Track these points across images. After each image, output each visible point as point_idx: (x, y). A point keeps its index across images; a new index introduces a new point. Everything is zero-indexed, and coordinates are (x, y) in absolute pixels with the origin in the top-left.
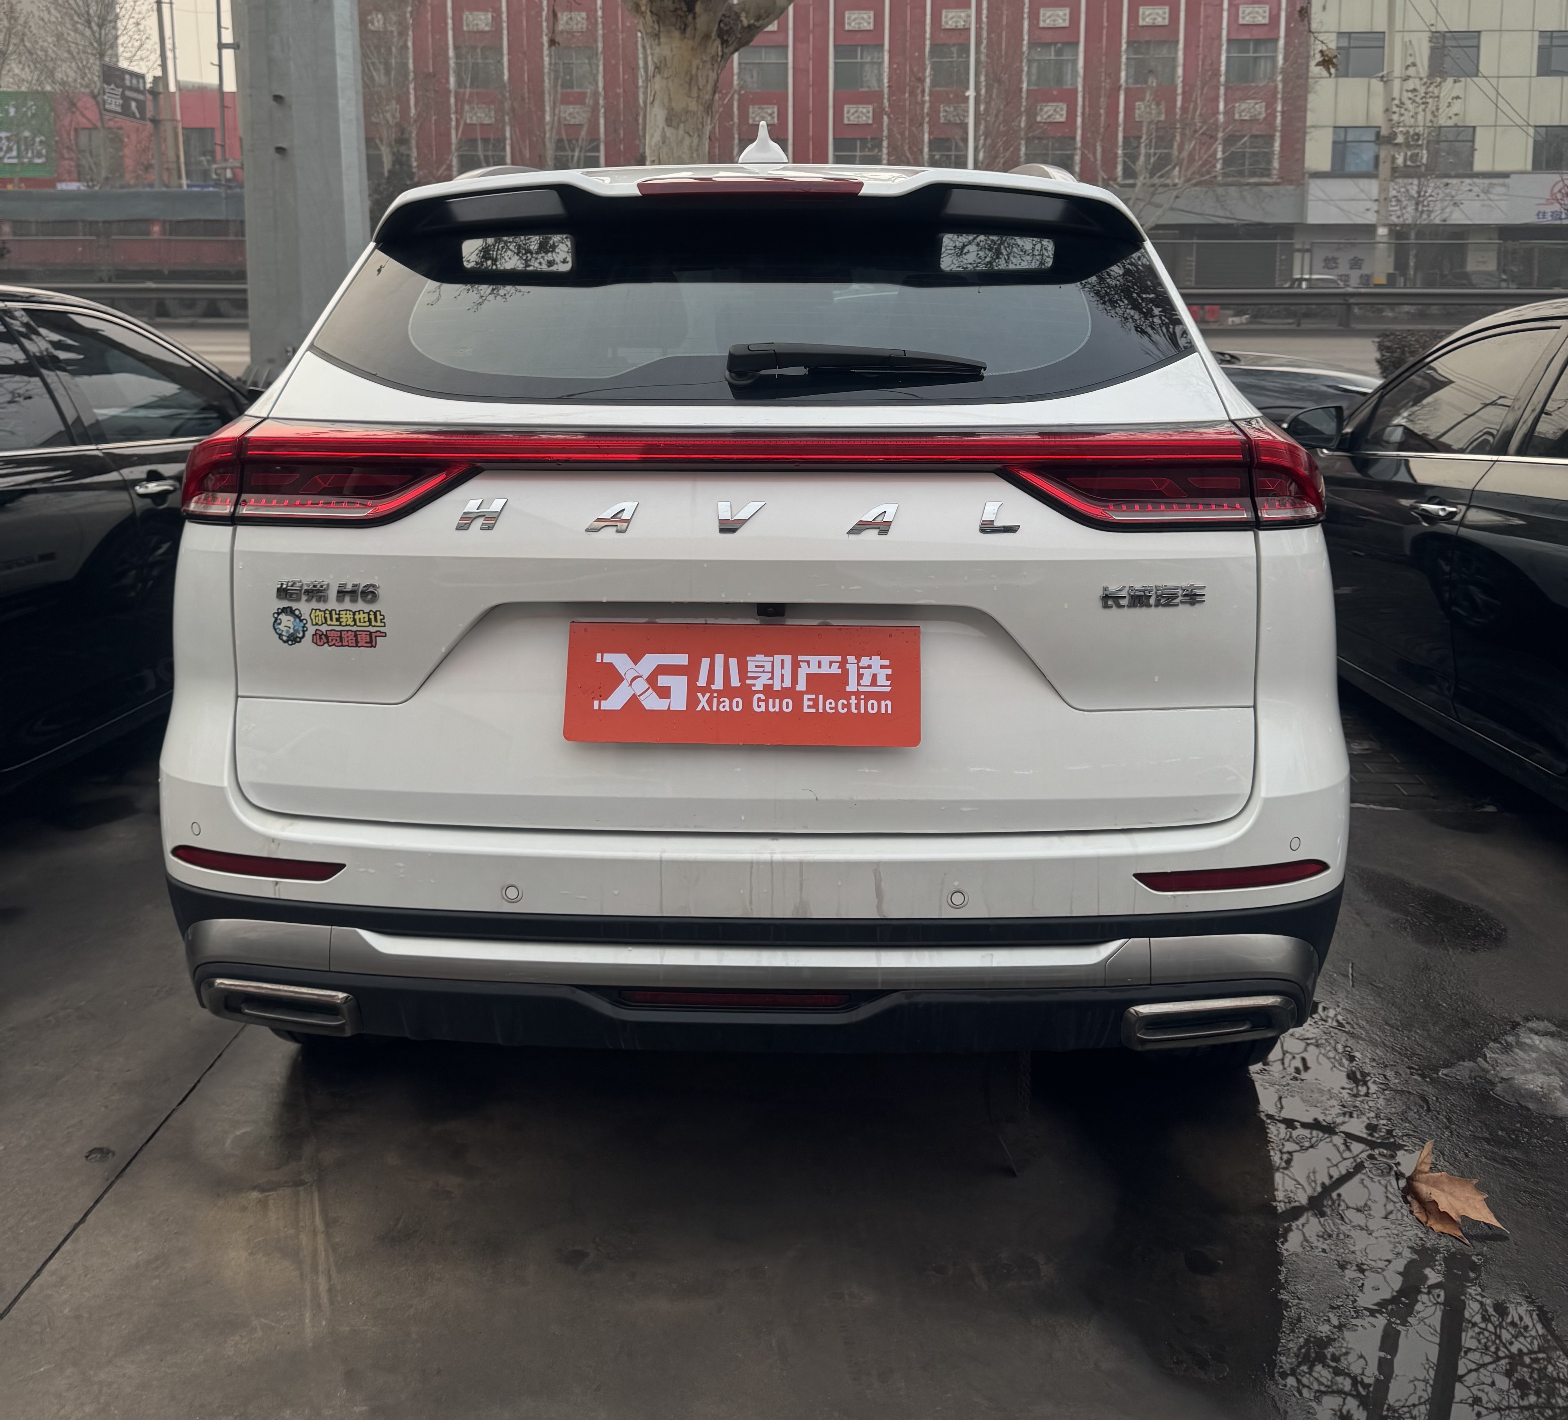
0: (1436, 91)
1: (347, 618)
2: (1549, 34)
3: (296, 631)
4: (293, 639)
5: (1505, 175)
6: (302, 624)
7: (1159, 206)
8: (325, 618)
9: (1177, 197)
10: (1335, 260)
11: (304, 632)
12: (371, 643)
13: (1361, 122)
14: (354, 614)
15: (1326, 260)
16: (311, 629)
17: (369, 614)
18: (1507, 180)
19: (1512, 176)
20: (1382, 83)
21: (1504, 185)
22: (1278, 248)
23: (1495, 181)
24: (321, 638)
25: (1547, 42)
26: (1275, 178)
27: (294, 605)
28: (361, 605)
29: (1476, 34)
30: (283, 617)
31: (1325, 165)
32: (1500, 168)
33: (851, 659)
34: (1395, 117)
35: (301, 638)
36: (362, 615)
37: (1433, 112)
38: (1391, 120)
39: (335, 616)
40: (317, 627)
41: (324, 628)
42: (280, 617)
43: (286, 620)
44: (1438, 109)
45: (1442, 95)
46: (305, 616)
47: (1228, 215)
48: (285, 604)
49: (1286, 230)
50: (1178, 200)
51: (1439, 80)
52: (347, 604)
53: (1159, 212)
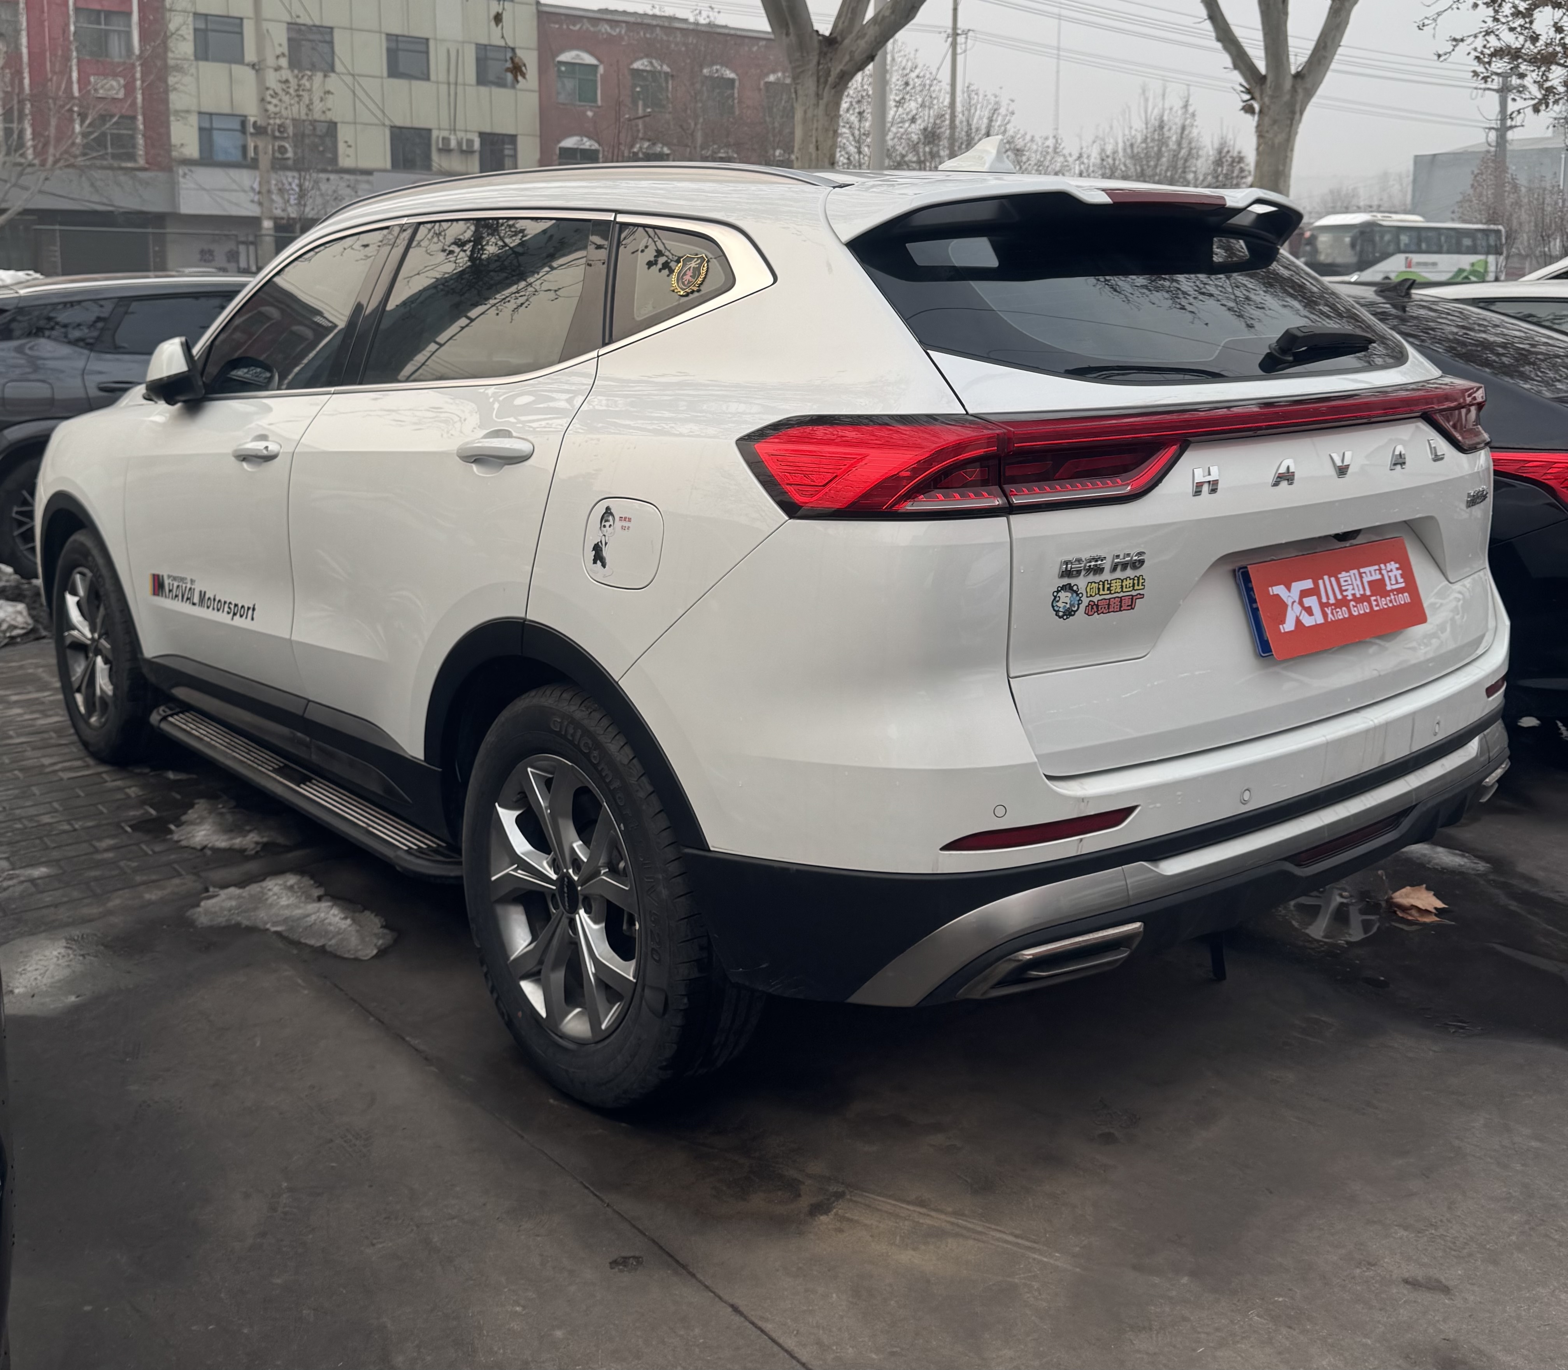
0: (308, 85)
1: (1116, 586)
2: (394, 38)
3: (1072, 605)
4: (1069, 613)
5: (368, 172)
6: (1078, 598)
7: (26, 189)
8: (1099, 589)
9: (47, 179)
10: (211, 252)
11: (1079, 605)
12: (1131, 607)
13: (227, 110)
14: (1122, 581)
15: (202, 252)
16: (1085, 601)
17: (1134, 579)
18: (370, 178)
19: (375, 173)
20: (253, 72)
21: (368, 182)
22: (151, 237)
23: (360, 178)
24: (1092, 608)
25: (393, 45)
26: (141, 162)
27: (1073, 581)
28: (1129, 573)
29: (329, 30)
30: (1062, 594)
31: (192, 150)
32: (364, 164)
33: (1382, 566)
34: (271, 108)
35: (1075, 611)
36: (1129, 581)
37: (308, 106)
38: (266, 110)
39: (1107, 586)
40: (1091, 599)
41: (1095, 599)
42: (1060, 594)
43: (1065, 597)
44: (312, 104)
45: (314, 88)
46: (1082, 590)
47: (105, 201)
48: (1066, 581)
49: (159, 219)
50: (47, 182)
51: (309, 73)
52: (1119, 574)
53: (26, 195)
